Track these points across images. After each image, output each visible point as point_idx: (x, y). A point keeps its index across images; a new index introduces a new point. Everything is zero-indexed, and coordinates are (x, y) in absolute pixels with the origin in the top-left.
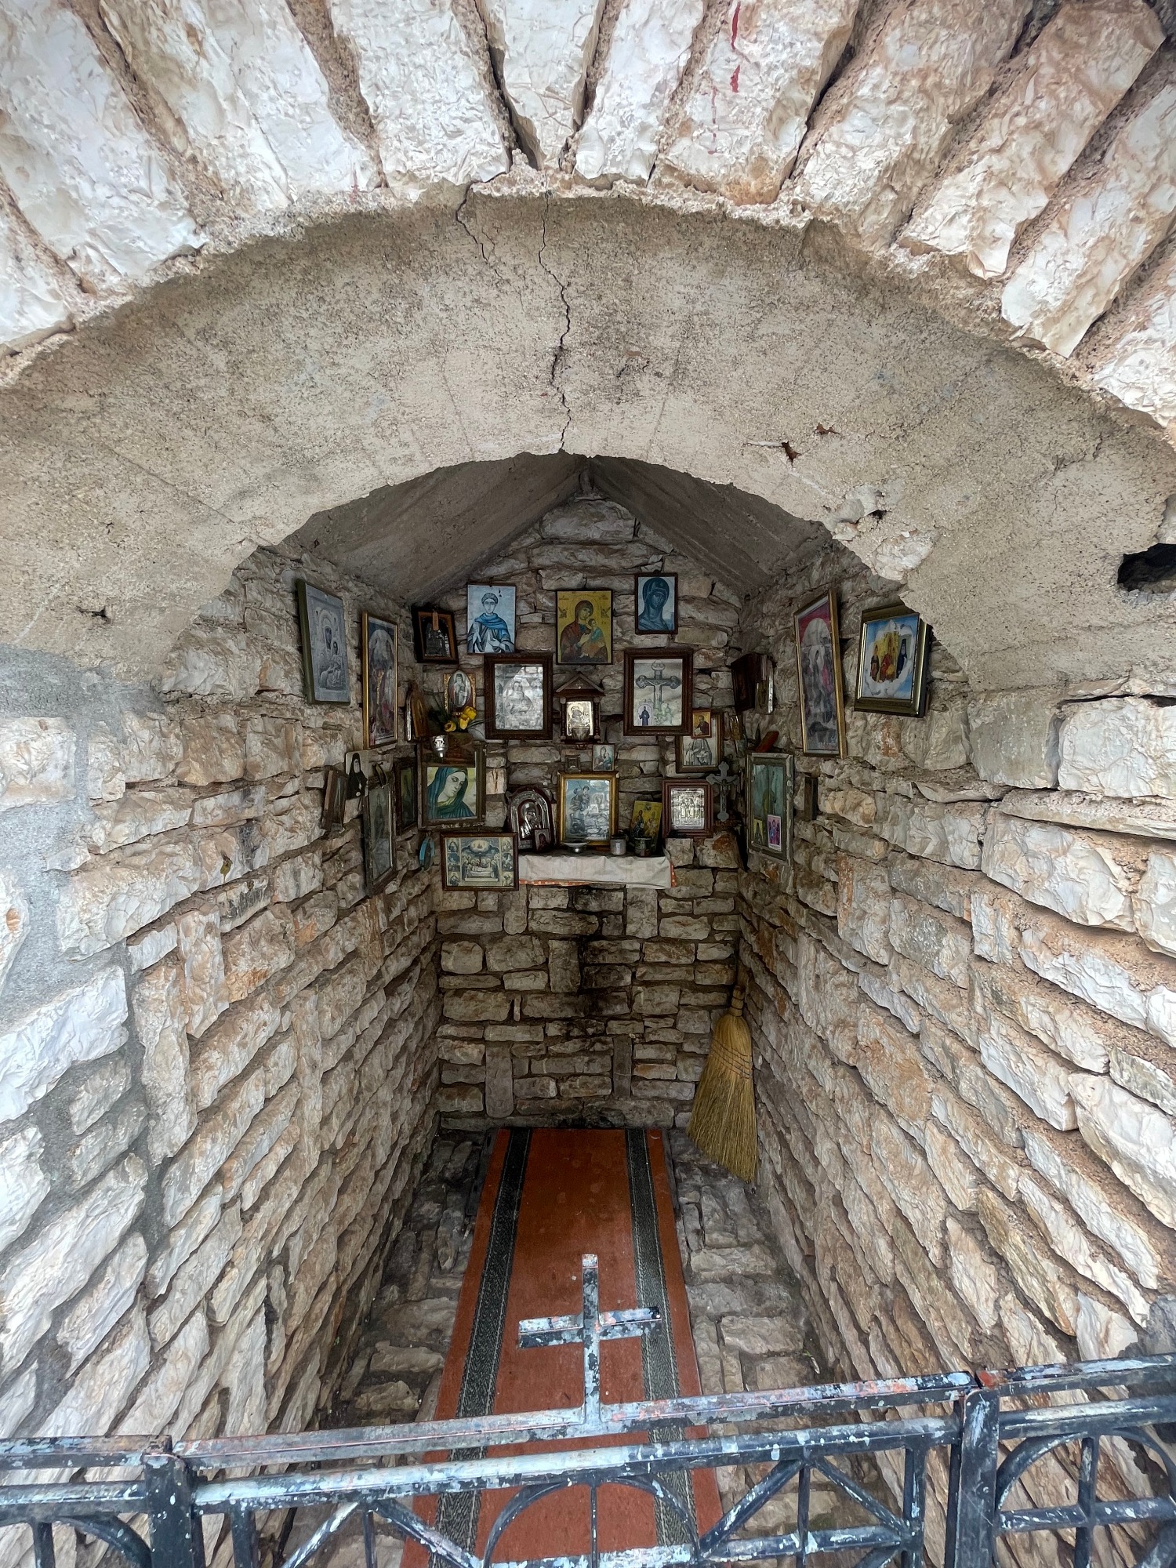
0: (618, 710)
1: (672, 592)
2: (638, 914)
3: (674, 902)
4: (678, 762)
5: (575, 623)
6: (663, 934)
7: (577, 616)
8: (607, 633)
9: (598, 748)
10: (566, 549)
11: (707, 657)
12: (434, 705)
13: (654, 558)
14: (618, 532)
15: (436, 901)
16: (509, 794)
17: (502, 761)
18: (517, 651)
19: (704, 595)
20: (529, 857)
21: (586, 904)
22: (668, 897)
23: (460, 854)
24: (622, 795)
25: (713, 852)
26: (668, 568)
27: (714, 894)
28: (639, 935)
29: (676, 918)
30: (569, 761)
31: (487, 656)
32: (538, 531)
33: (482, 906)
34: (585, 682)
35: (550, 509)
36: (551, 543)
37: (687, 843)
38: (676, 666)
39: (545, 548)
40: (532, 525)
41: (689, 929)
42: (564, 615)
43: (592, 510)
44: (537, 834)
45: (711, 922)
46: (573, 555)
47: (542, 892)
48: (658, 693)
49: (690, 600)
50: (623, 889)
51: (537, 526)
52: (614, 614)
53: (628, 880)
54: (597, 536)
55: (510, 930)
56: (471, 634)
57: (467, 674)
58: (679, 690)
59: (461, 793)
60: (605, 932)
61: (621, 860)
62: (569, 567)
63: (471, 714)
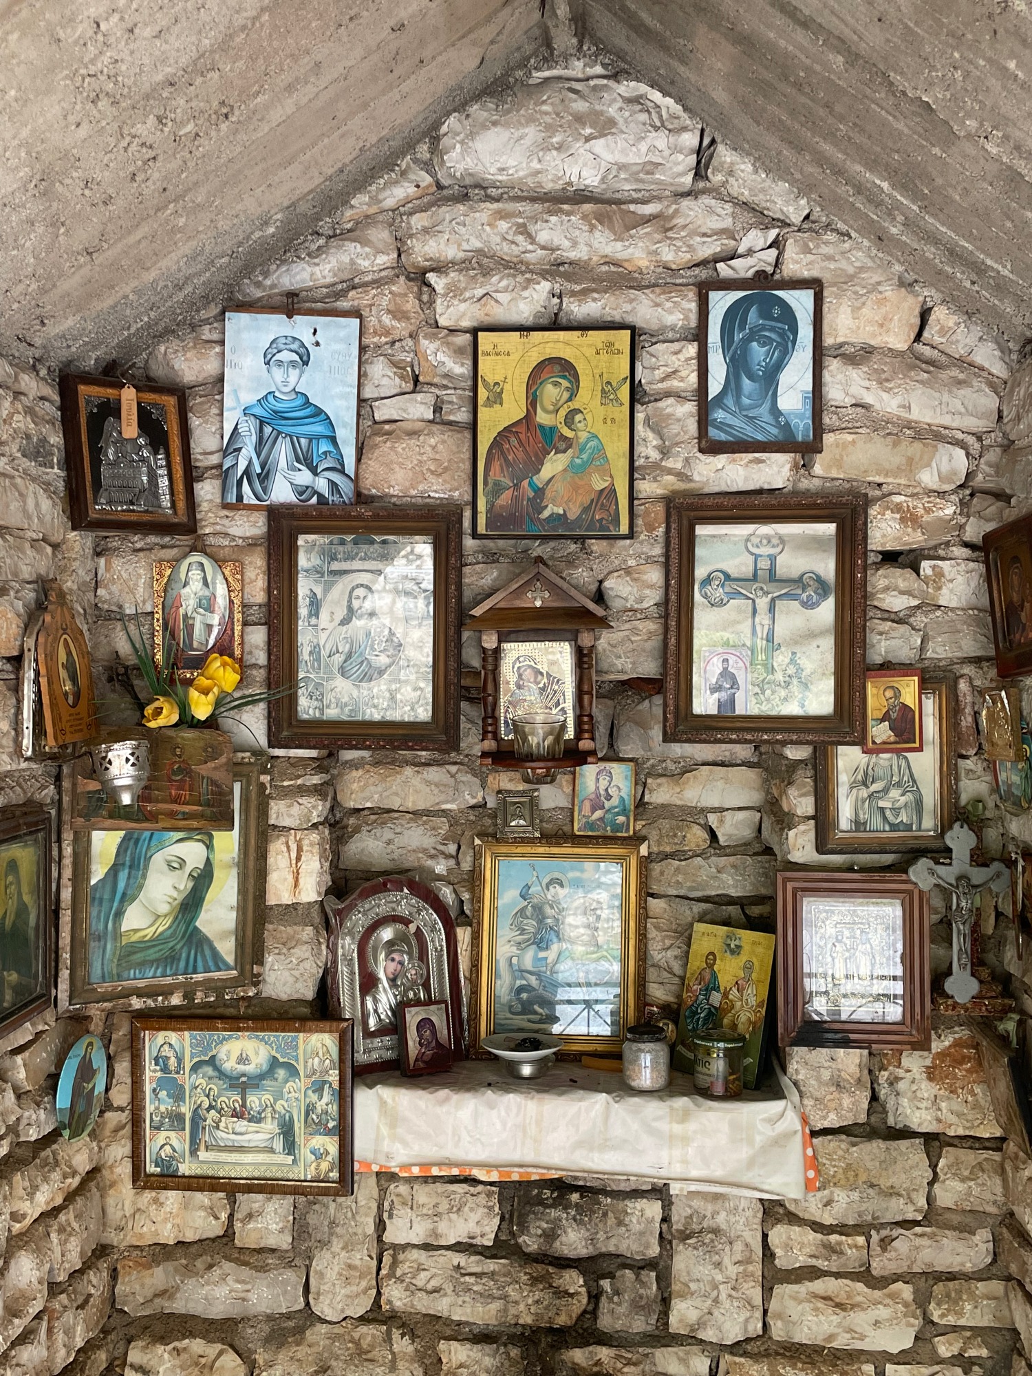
0: (649, 668)
1: (805, 332)
2: (704, 1271)
3: (812, 1236)
4: (823, 819)
5: (529, 418)
6: (778, 1332)
7: (533, 402)
8: (617, 449)
9: (589, 772)
10: (502, 215)
11: (909, 518)
12: (123, 647)
13: (755, 238)
14: (651, 167)
15: (114, 1215)
16: (333, 904)
17: (316, 809)
18: (361, 498)
19: (899, 340)
20: (385, 1093)
21: (550, 1236)
22: (793, 1218)
23: (187, 1080)
24: (655, 905)
25: (927, 1089)
26: (796, 264)
27: (932, 1216)
28: (709, 1335)
29: (819, 1286)
30: (506, 805)
31: (275, 514)
32: (428, 166)
33: (247, 1235)
34: (553, 588)
35: (460, 101)
36: (464, 197)
37: (850, 1060)
38: (817, 543)
39: (445, 212)
40: (409, 146)
41: (860, 1320)
42: (496, 398)
43: (580, 106)
44: (413, 1017)
45: (922, 1300)
46: (523, 230)
47: (423, 1195)
48: (763, 619)
49: (859, 356)
50: (660, 1192)
51: (423, 150)
52: (637, 394)
53: (677, 1170)
54: (591, 179)
55: (323, 1308)
56: (231, 449)
57: (219, 562)
58: (826, 611)
59: (192, 903)
60: (606, 1322)
61: (653, 1108)
62: (512, 266)
63: (224, 675)
